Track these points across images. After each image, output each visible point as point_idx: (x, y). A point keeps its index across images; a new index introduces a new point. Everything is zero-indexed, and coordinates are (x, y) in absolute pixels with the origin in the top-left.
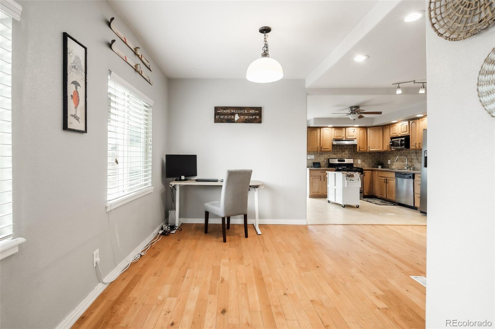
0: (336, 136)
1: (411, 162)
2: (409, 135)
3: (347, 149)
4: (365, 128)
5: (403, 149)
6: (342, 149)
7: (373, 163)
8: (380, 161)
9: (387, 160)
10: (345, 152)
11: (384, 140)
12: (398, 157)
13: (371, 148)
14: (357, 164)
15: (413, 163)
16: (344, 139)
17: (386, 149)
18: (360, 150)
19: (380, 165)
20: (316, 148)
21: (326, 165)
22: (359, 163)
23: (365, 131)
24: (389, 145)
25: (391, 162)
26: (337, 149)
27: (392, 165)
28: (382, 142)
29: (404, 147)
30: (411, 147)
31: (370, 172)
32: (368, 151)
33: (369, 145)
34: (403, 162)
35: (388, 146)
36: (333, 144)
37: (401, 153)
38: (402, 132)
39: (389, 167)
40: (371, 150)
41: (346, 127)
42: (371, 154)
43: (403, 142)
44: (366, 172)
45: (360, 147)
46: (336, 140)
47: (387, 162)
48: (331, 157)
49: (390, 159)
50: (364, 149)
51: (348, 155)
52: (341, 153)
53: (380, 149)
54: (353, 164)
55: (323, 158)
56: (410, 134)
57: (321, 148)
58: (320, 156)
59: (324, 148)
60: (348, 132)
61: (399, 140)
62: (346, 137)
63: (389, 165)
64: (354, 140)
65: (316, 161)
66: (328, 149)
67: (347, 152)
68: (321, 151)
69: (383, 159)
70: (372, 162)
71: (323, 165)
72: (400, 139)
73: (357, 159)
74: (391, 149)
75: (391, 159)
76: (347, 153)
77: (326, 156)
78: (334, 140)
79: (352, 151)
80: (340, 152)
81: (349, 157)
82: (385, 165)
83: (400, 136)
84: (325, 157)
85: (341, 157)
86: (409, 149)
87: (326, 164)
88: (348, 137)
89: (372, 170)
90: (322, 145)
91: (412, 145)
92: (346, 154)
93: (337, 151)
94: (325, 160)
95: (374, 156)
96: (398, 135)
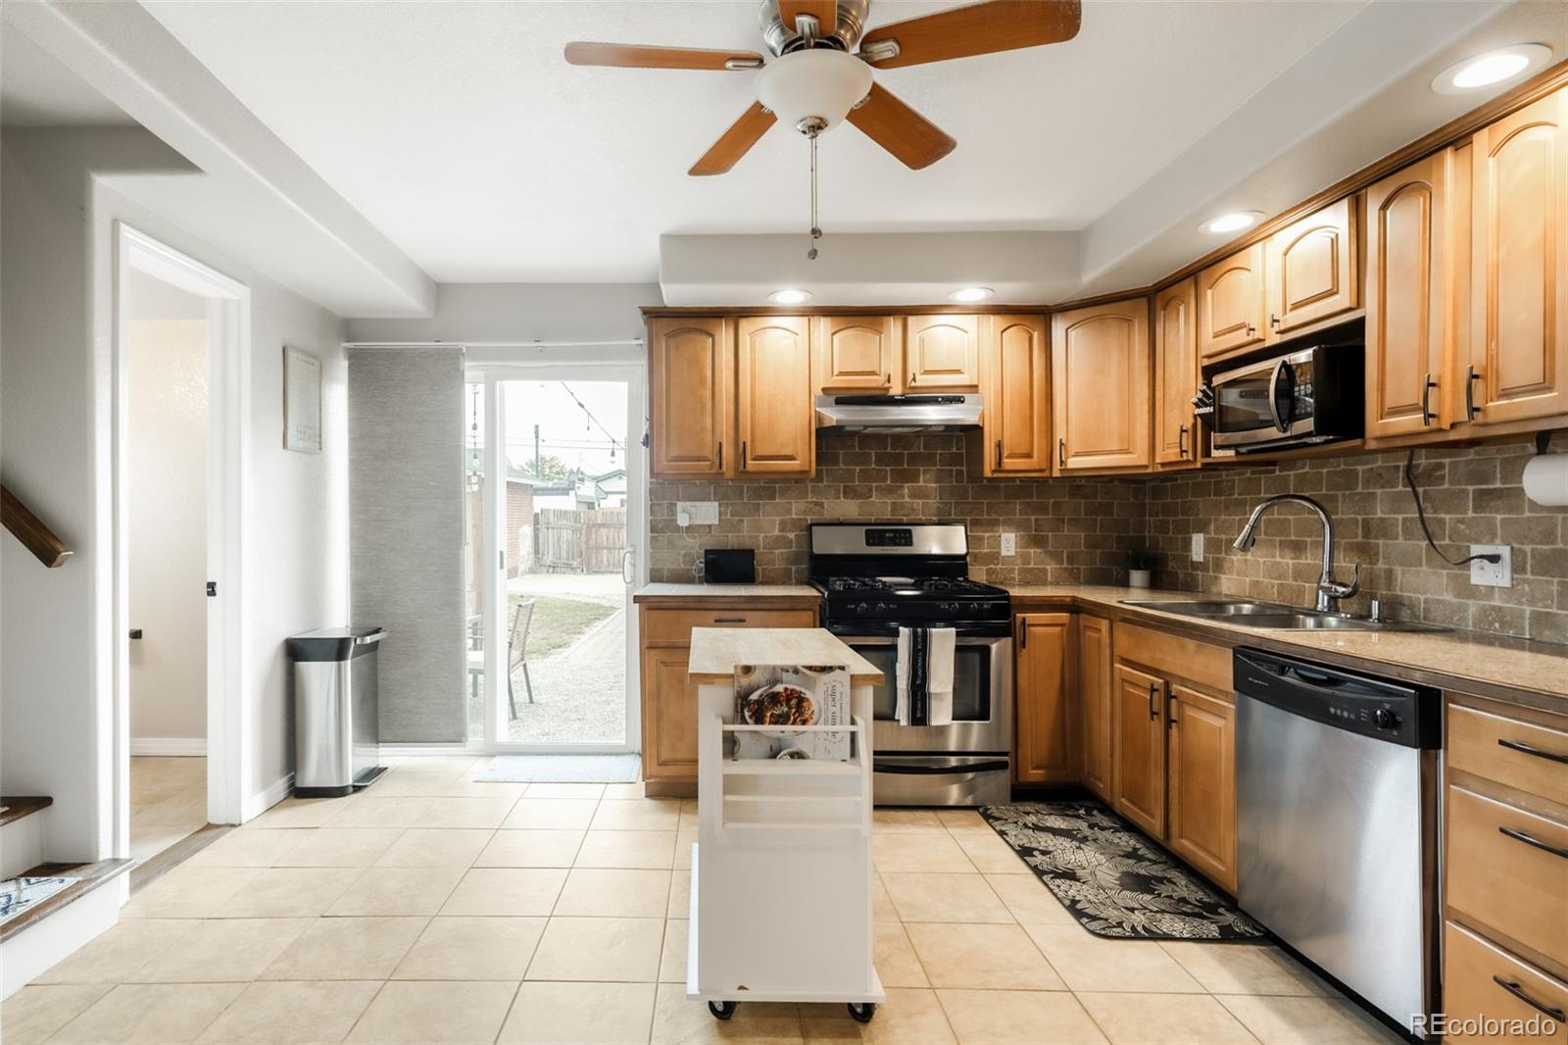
0: (841, 374)
1: (1365, 551)
2: (1360, 323)
3: (929, 459)
4: (1036, 316)
5: (1300, 443)
6: (896, 459)
7: (1098, 552)
8: (1143, 539)
9: (1185, 531)
10: (914, 478)
11: (1159, 395)
12: (1262, 512)
13: (1073, 448)
14: (995, 557)
15: (1381, 565)
16: (896, 390)
17: (1172, 454)
18: (999, 463)
19: (1138, 568)
20: (708, 451)
21: (794, 568)
22: (1004, 553)
23: (1036, 334)
24: (1188, 425)
25: (1212, 546)
26: (863, 459)
27: (1219, 566)
28: (1145, 407)
29: (1307, 424)
30: (1376, 424)
31: (1064, 617)
32: (1056, 474)
33: (1060, 434)
34: (1297, 548)
35: (1183, 431)
36: (827, 424)
37: (1285, 479)
38: (1296, 306)
39: (1194, 578)
40: (1073, 463)
41: (904, 312)
42: (1084, 497)
43: (1304, 390)
44: (1031, 617)
45: (999, 445)
46: (840, 401)
47: (1187, 544)
48: (827, 516)
49: (1202, 527)
50: (1029, 456)
51: (933, 502)
52: (890, 491)
53: (1136, 457)
54: (963, 557)
55: (778, 519)
56: (1370, 311)
57: (741, 453)
58: (757, 508)
59: (759, 453)
60: (922, 341)
61: (1269, 372)
62: (910, 377)
63: (1195, 566)
64: (959, 400)
65: (732, 541)
66: (791, 458)
67: (927, 481)
68: (742, 473)
69: (1163, 527)
70: (1092, 545)
71: (779, 565)
72: (1275, 364)
73: (993, 524)
74: (1207, 453)
75: (1212, 528)
76: (934, 485)
77: (797, 508)
78: (832, 399)
79: (960, 473)
80: (884, 479)
81: (940, 512)
82: (1172, 565)
83: (1273, 339)
84: (789, 511)
85: (888, 516)
86: (1358, 442)
87: (795, 559)
88: (923, 381)
89: (1075, 607)
90: (746, 435)
91: (1389, 403)
92: (927, 496)
93: (866, 476)
94: (792, 536)
95: (1107, 509)
96: (1257, 335)
